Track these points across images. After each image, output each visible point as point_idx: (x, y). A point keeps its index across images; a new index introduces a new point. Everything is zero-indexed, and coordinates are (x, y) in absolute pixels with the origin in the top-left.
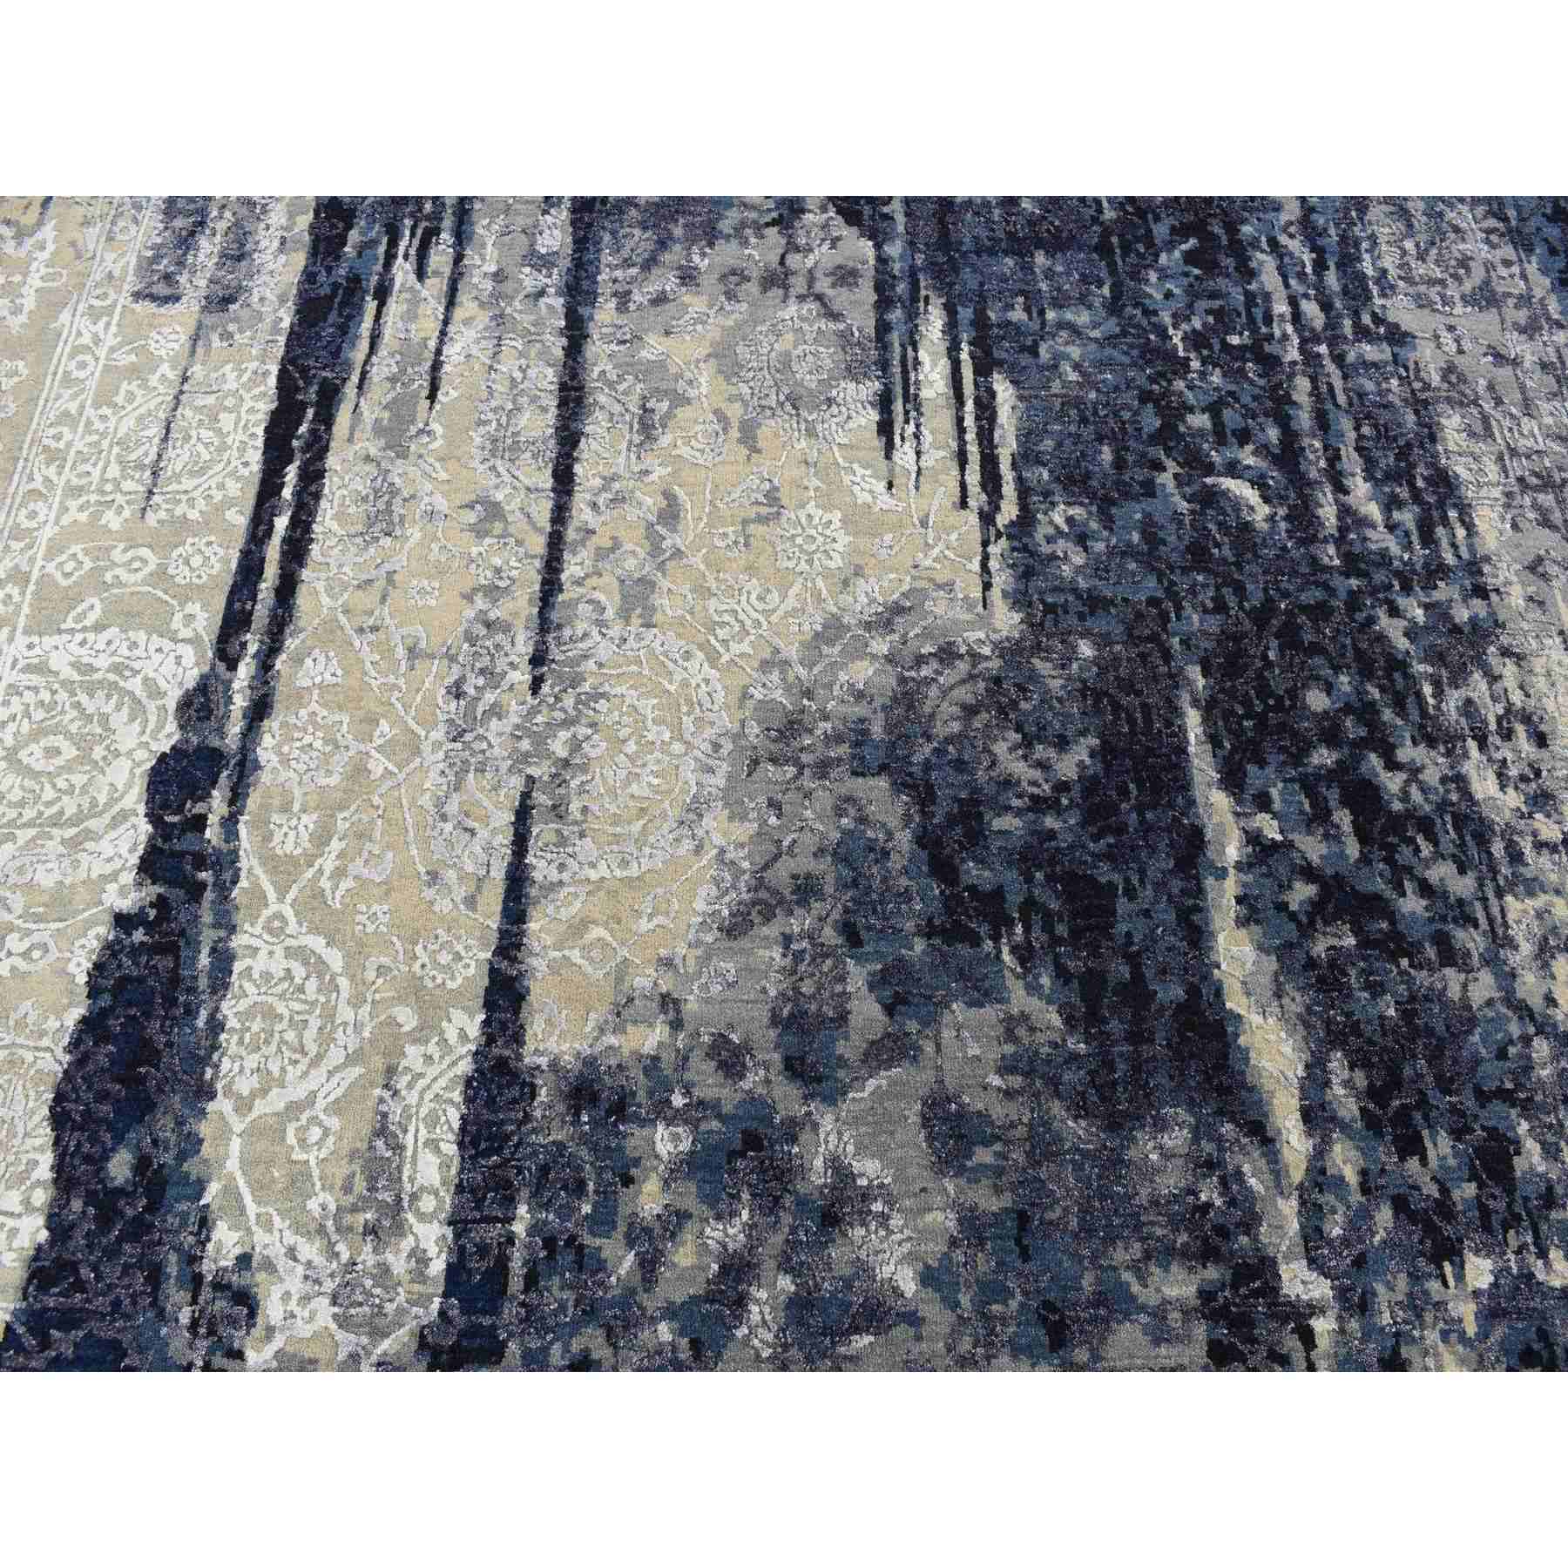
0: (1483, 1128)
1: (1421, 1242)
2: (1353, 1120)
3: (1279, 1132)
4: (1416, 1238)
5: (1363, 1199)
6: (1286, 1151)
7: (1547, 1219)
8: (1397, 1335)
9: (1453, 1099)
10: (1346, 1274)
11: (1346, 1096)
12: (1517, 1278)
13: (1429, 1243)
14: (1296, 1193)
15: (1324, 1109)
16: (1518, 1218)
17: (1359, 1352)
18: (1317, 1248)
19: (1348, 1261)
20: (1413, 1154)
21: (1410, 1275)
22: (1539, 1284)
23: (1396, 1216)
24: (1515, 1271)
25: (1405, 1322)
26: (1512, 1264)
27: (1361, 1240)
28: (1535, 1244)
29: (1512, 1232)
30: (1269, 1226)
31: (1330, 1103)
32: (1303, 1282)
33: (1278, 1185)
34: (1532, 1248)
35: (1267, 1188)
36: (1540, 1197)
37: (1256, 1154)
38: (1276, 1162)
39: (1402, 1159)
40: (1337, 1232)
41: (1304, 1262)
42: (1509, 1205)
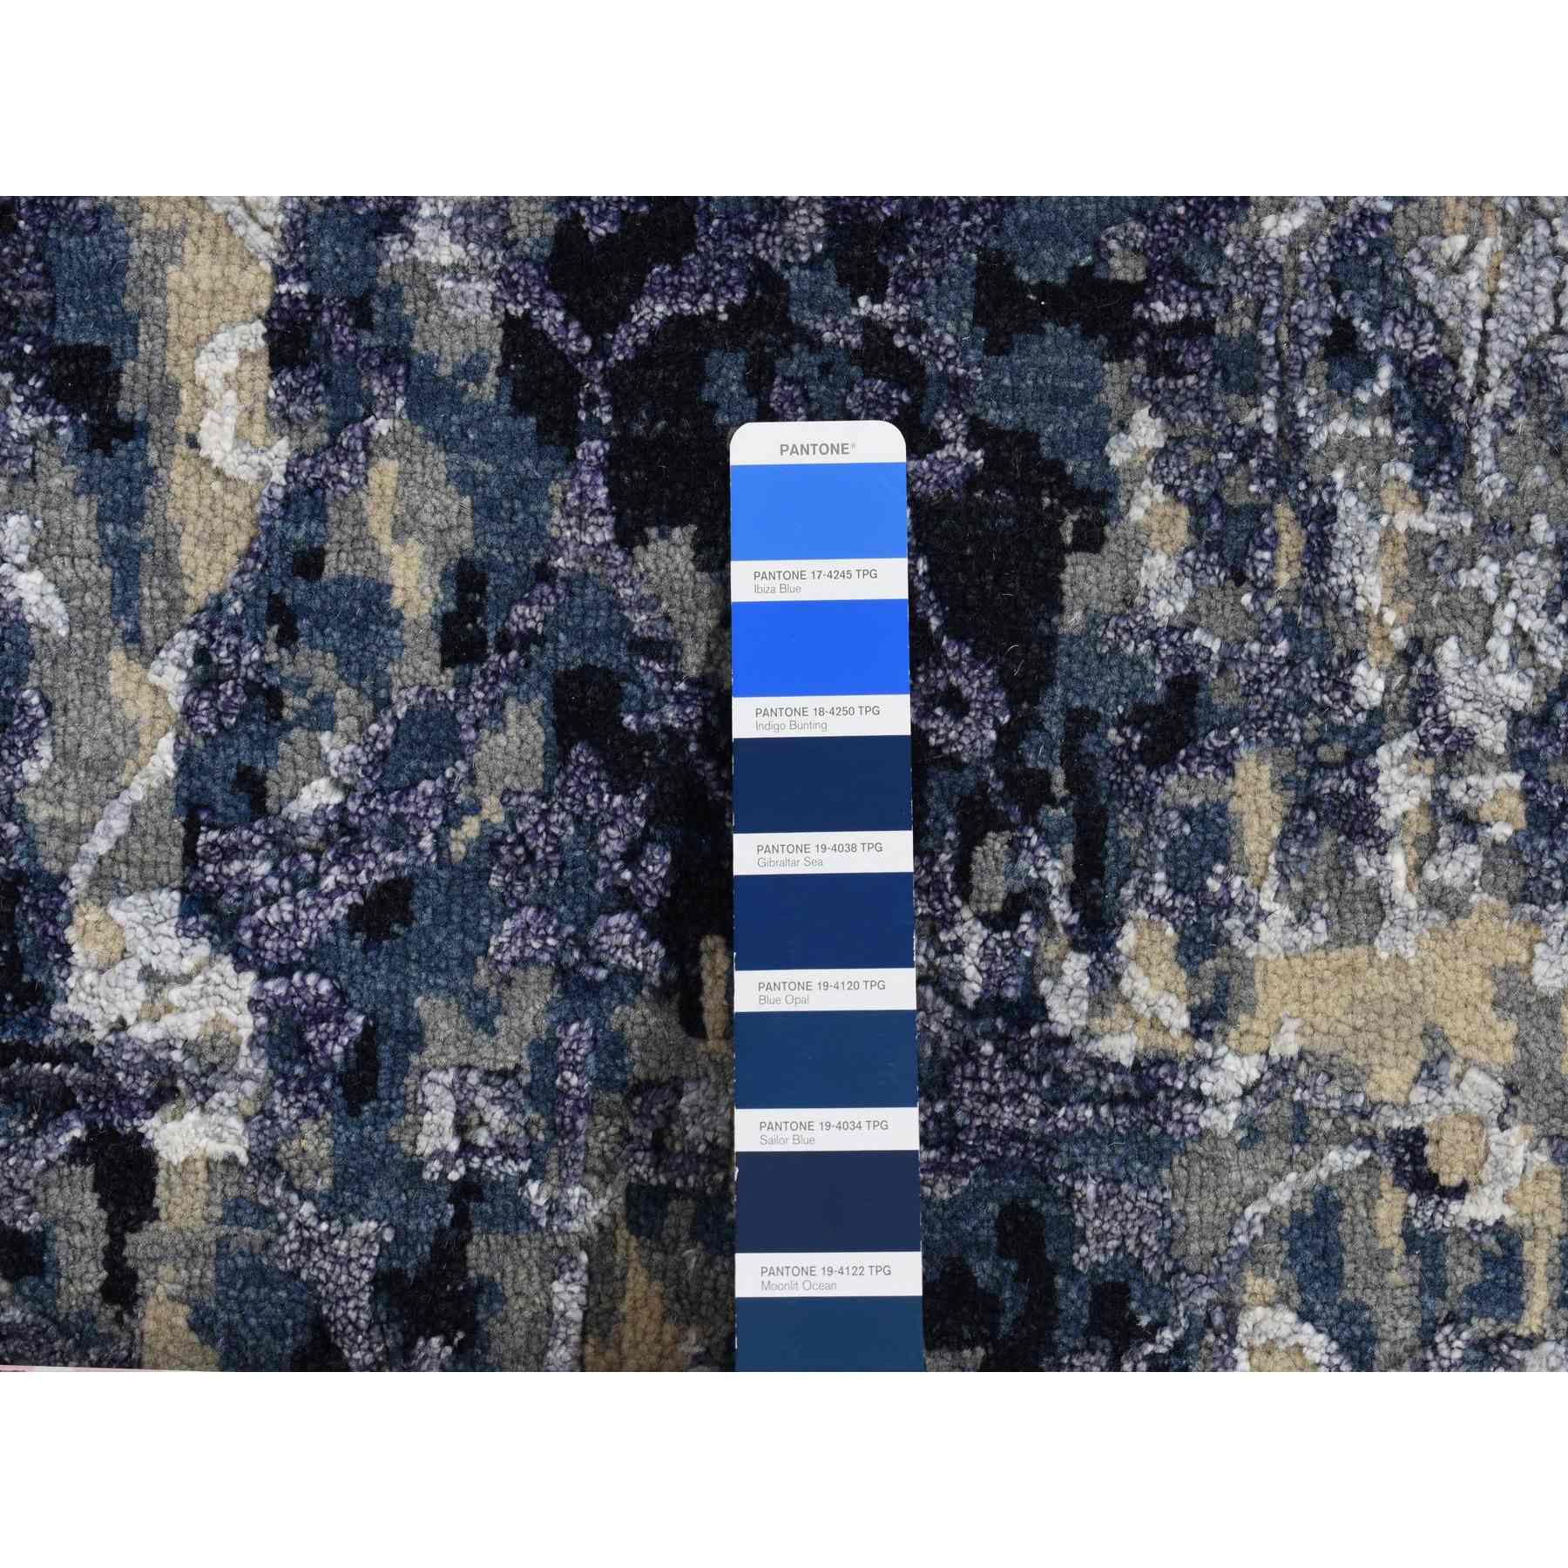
0: (977, 434)
1: (632, 856)
2: (472, 371)
3: (168, 397)
4: (612, 841)
5: (445, 683)
6: (177, 473)
7: (1144, 803)
8: (469, 1190)
9: (885, 311)
10: (318, 958)
11: (458, 272)
12: (975, 1014)
13: (658, 862)
14: (186, 641)
15: (364, 320)
16: (1033, 793)
17: (307, 1245)
18: (230, 852)
19: (338, 910)
20: (669, 519)
21: (562, 973)
22: (1054, 1041)
23: (558, 754)
24: (972, 989)
25: (504, 1147)
26: (969, 964)
27: (399, 833)
28: (1076, 893)
29: (996, 843)
30: (64, 756)
31: (393, 295)
32: (148, 975)
33: (124, 600)
34: (1060, 910)
35: (79, 619)
36: (1139, 716)
37: (60, 479)
38: (133, 514)
39: (628, 537)
40: (317, 796)
41: (169, 901)
42: (1009, 739)
